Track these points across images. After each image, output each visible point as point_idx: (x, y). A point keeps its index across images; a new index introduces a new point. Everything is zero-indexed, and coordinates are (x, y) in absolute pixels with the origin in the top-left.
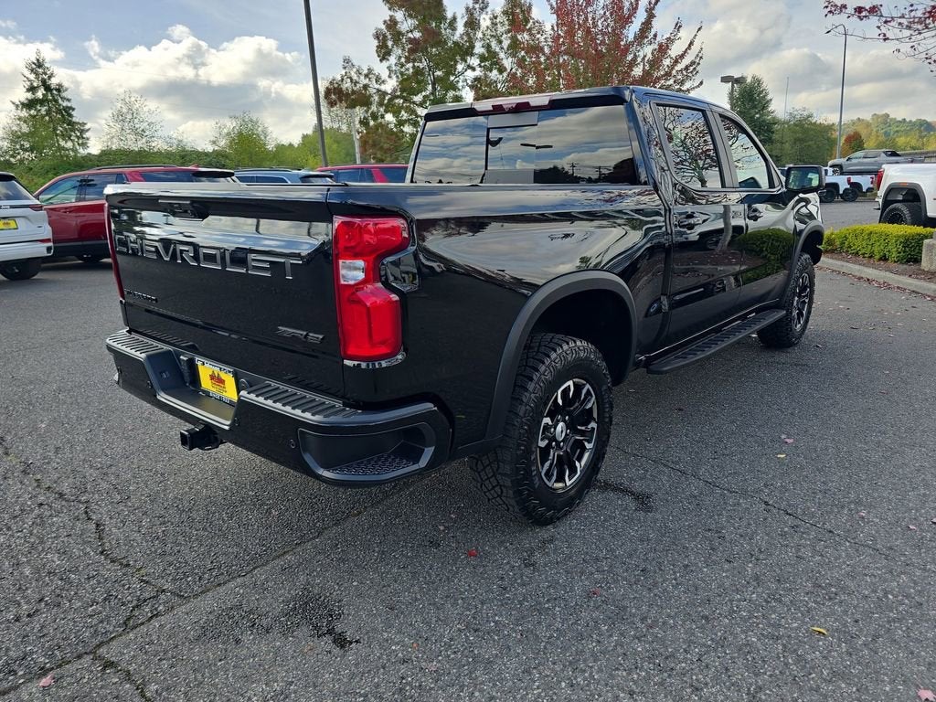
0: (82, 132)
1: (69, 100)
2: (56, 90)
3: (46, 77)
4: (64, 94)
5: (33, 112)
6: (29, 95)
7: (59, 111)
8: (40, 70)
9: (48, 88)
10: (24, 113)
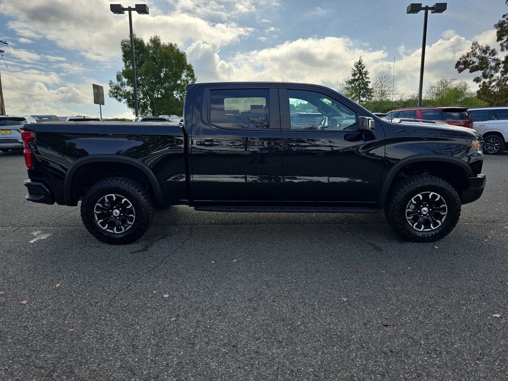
0: (371, 93)
1: (368, 78)
2: (364, 74)
3: (361, 69)
4: (367, 76)
5: (353, 85)
6: (353, 78)
7: (363, 84)
8: (359, 66)
9: (361, 74)
10: (349, 86)
